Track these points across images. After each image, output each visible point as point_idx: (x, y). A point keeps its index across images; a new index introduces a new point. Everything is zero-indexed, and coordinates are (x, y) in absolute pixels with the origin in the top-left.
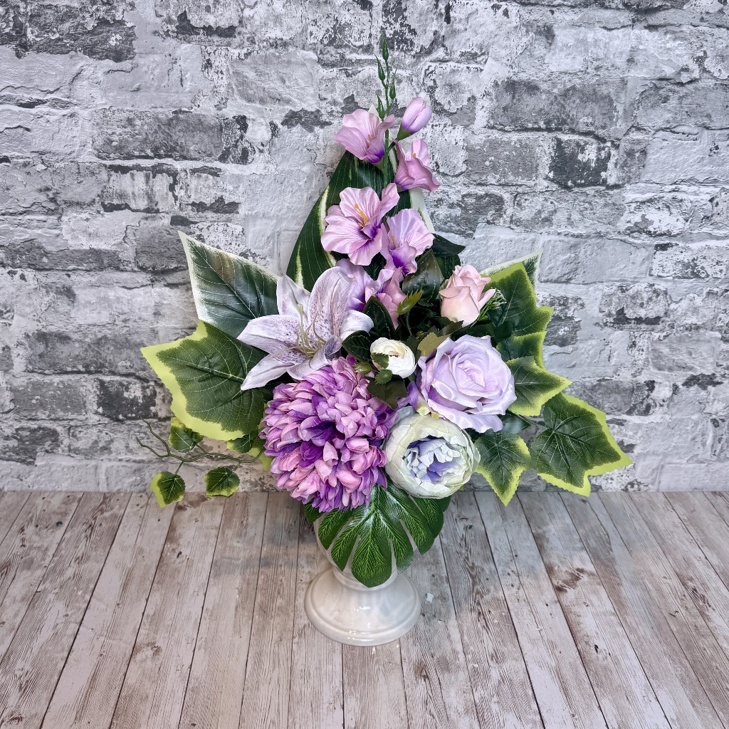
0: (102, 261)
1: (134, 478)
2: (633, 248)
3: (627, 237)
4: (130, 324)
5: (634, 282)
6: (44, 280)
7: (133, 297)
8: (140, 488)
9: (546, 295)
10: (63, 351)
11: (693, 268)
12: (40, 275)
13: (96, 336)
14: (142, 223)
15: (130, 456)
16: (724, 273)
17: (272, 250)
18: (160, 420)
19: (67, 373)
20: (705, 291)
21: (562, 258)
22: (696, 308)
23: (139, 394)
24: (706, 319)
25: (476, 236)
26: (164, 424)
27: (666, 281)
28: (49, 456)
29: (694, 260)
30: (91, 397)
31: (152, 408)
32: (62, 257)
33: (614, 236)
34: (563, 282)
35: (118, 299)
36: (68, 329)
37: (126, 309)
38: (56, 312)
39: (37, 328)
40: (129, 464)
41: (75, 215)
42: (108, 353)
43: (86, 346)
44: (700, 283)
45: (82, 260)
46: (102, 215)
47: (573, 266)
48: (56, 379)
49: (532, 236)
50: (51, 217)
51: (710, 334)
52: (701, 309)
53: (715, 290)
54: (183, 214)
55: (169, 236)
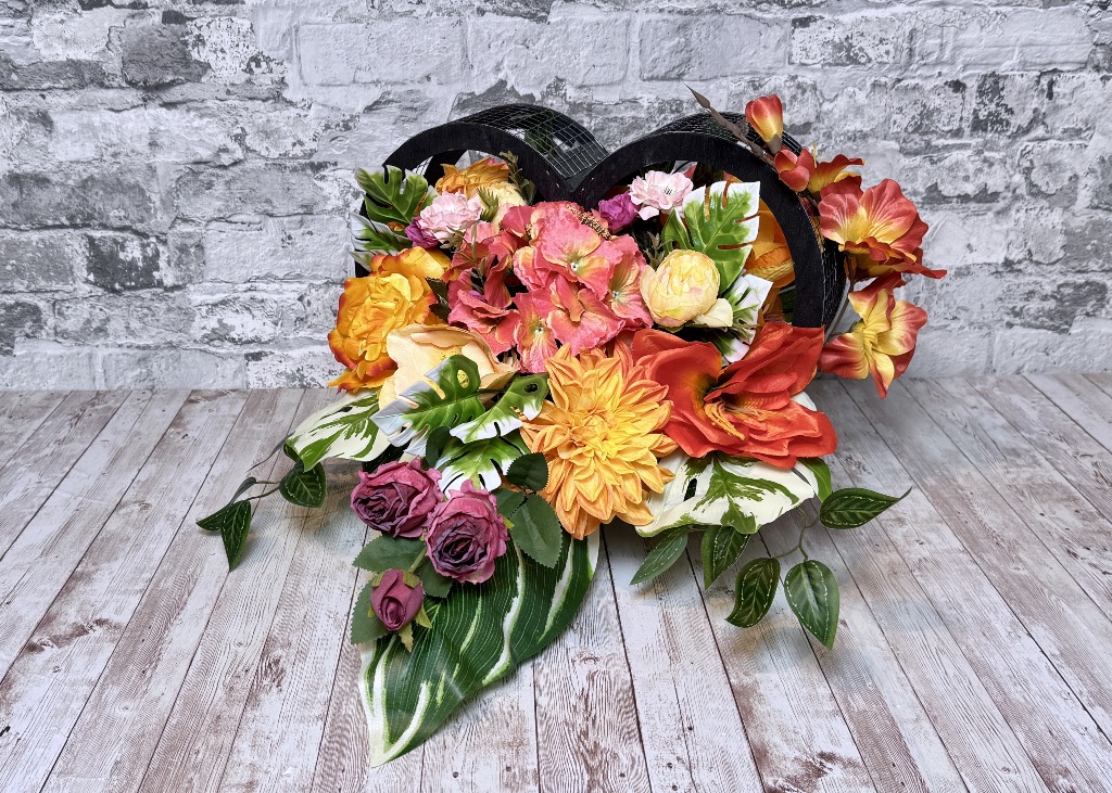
0: (83, 76)
1: (139, 370)
2: (762, 26)
3: (754, 10)
4: (121, 159)
5: (769, 75)
6: (14, 103)
7: (122, 122)
8: (148, 383)
9: (653, 98)
10: (42, 198)
11: (848, 51)
12: (9, 98)
13: (80, 177)
14: (127, 23)
15: (132, 340)
16: (891, 55)
17: (290, 52)
18: (167, 289)
19: (47, 227)
20: (869, 84)
21: (668, 44)
22: (858, 108)
23: (137, 254)
24: (875, 123)
25: (552, 19)
26: (171, 295)
27: (813, 70)
28: (31, 342)
29: (847, 38)
30: (78, 260)
31: (155, 273)
32: (34, 72)
33: (735, 9)
34: (673, 79)
35: (104, 125)
36: (46, 168)
37: (115, 140)
38: (31, 145)
39: (8, 168)
40: (131, 352)
41: (47, 16)
42: (97, 200)
43: (69, 191)
44: (861, 72)
45: (58, 75)
46: (80, 15)
47: (684, 55)
48: (35, 236)
49: (625, 16)
50: (19, 20)
51: (882, 144)
52: (866, 110)
53: (883, 80)
54: (176, 8)
55: (161, 39)
